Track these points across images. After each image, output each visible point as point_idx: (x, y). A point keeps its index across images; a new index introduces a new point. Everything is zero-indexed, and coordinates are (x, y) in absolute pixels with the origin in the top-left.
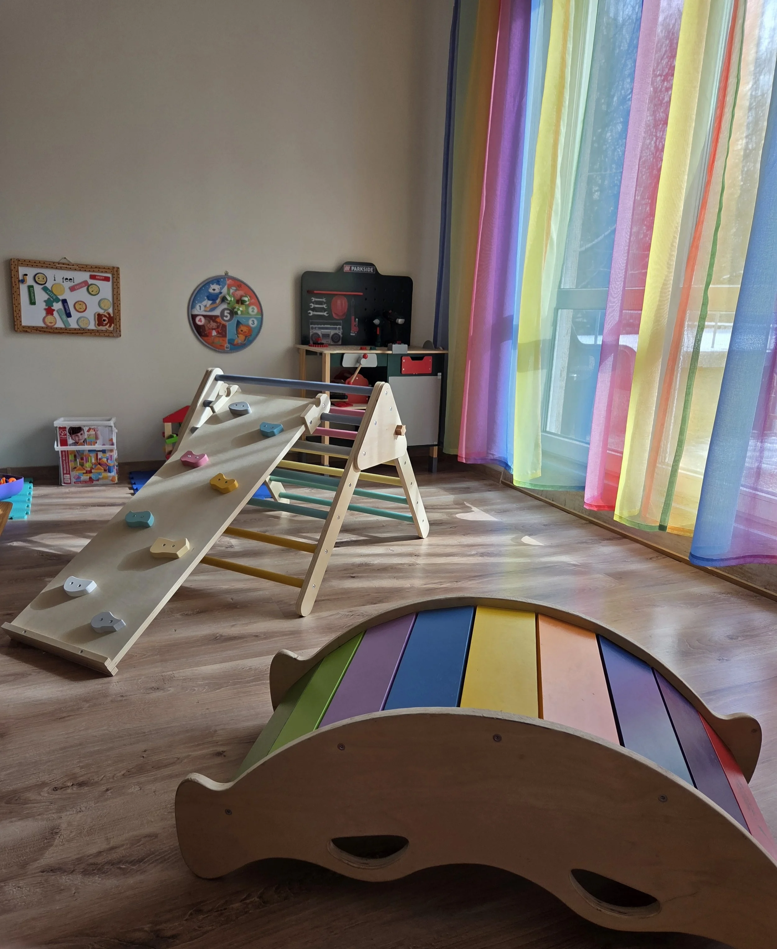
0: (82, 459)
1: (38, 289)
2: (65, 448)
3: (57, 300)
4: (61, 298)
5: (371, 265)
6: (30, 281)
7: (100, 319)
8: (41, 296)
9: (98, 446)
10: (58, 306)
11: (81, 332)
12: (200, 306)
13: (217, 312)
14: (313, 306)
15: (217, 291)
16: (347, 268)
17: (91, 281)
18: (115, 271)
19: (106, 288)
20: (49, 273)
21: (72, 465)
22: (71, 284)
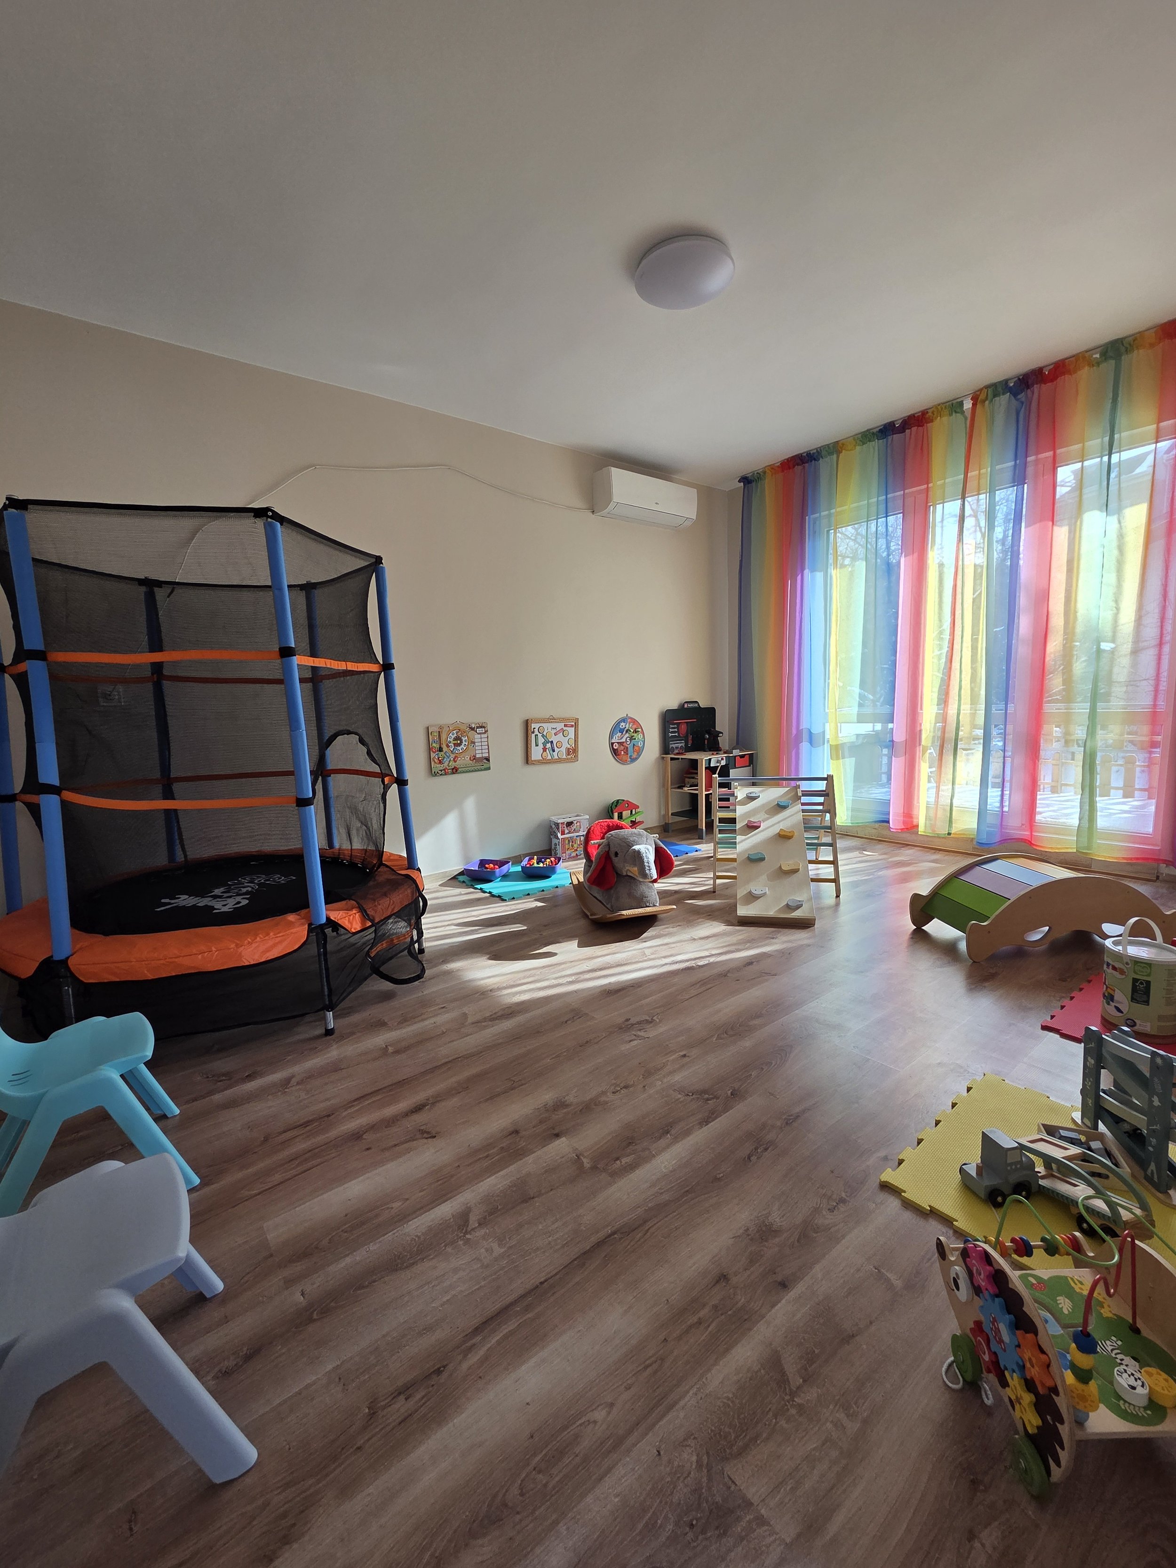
0: (573, 842)
1: (539, 736)
2: (563, 836)
3: (548, 743)
4: (550, 740)
5: (696, 702)
6: (536, 732)
7: (568, 752)
8: (541, 740)
9: (578, 833)
11: (559, 761)
12: (616, 737)
13: (623, 740)
14: (671, 730)
15: (624, 727)
16: (686, 706)
17: (565, 728)
18: (577, 721)
19: (571, 730)
20: (544, 725)
21: (567, 847)
22: (554, 731)
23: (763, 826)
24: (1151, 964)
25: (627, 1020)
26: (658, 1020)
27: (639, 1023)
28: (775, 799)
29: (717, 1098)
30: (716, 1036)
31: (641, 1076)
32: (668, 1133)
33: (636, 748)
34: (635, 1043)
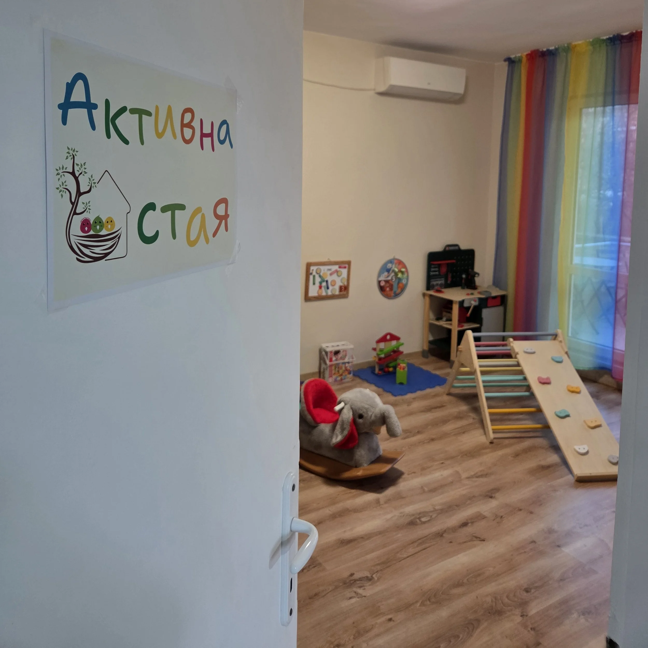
1: (317, 276)
2: (331, 363)
3: (324, 281)
4: (326, 279)
5: (457, 245)
6: (314, 273)
7: (341, 288)
8: (318, 280)
9: (346, 360)
10: (324, 284)
11: (333, 297)
12: (383, 276)
13: (389, 278)
14: (434, 269)
15: (391, 267)
16: (447, 249)
17: (339, 269)
18: (349, 263)
19: (344, 272)
20: (322, 268)
21: (333, 372)
22: (329, 272)
33: (400, 285)
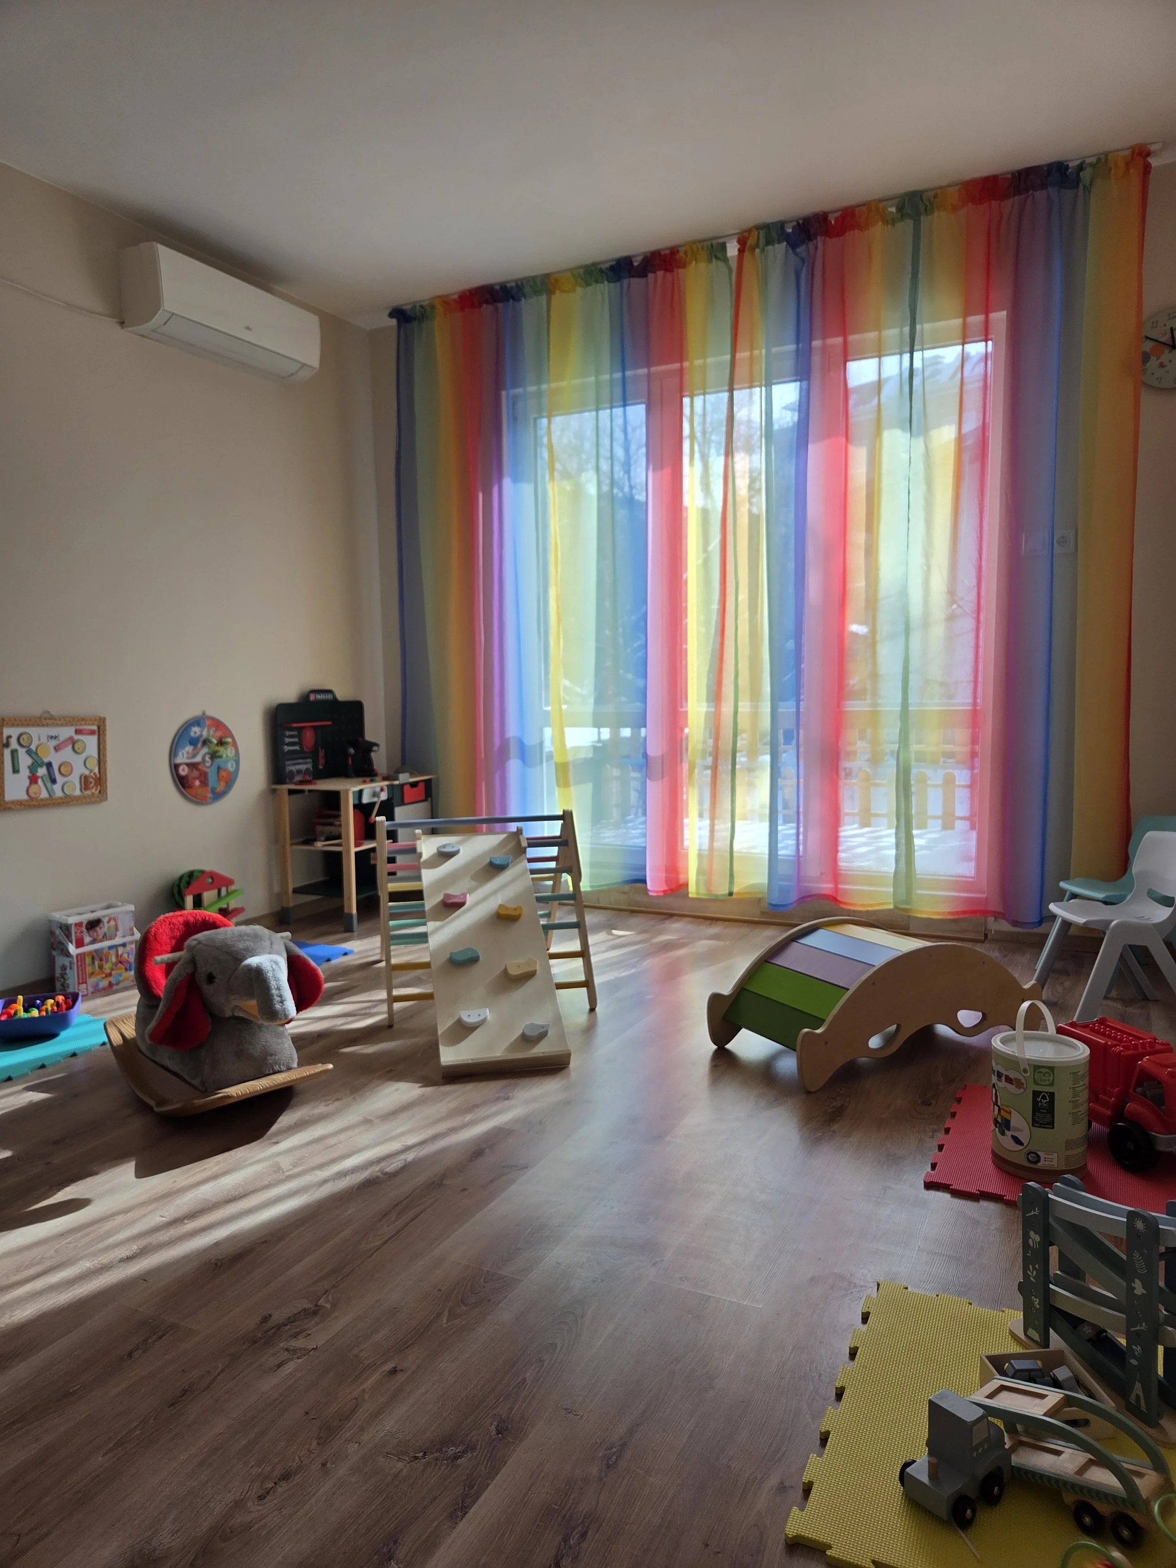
0: (101, 960)
1: (22, 752)
2: (81, 950)
3: (41, 766)
4: (46, 760)
5: (330, 692)
6: (14, 744)
7: (85, 782)
8: (25, 761)
9: (118, 941)
10: (42, 771)
11: (67, 801)
12: (183, 753)
13: (198, 759)
14: (287, 740)
15: (198, 733)
16: (312, 697)
17: (76, 737)
18: (102, 722)
19: (91, 742)
20: (33, 731)
21: (89, 969)
22: (54, 743)
23: (470, 900)
24: (1053, 1068)
25: (266, 1319)
26: (328, 1306)
27: (291, 1320)
28: (484, 854)
29: (471, 1447)
30: (446, 1313)
31: (314, 1443)
32: (390, 1558)
33: (223, 774)
34: (289, 1367)
